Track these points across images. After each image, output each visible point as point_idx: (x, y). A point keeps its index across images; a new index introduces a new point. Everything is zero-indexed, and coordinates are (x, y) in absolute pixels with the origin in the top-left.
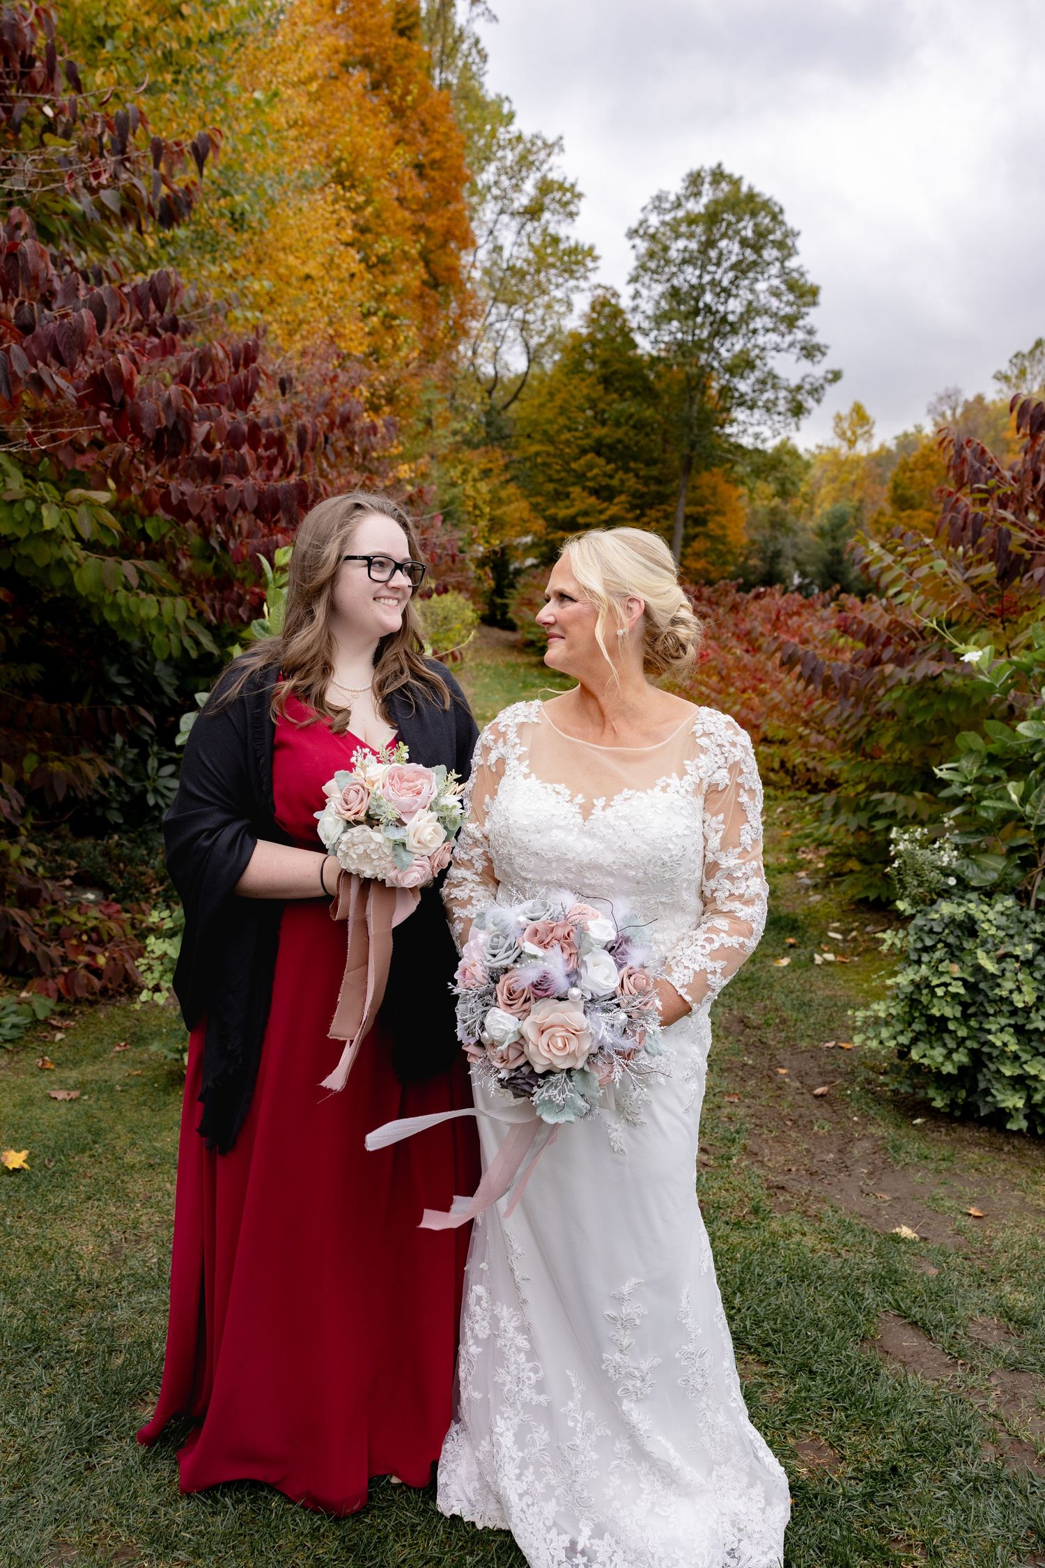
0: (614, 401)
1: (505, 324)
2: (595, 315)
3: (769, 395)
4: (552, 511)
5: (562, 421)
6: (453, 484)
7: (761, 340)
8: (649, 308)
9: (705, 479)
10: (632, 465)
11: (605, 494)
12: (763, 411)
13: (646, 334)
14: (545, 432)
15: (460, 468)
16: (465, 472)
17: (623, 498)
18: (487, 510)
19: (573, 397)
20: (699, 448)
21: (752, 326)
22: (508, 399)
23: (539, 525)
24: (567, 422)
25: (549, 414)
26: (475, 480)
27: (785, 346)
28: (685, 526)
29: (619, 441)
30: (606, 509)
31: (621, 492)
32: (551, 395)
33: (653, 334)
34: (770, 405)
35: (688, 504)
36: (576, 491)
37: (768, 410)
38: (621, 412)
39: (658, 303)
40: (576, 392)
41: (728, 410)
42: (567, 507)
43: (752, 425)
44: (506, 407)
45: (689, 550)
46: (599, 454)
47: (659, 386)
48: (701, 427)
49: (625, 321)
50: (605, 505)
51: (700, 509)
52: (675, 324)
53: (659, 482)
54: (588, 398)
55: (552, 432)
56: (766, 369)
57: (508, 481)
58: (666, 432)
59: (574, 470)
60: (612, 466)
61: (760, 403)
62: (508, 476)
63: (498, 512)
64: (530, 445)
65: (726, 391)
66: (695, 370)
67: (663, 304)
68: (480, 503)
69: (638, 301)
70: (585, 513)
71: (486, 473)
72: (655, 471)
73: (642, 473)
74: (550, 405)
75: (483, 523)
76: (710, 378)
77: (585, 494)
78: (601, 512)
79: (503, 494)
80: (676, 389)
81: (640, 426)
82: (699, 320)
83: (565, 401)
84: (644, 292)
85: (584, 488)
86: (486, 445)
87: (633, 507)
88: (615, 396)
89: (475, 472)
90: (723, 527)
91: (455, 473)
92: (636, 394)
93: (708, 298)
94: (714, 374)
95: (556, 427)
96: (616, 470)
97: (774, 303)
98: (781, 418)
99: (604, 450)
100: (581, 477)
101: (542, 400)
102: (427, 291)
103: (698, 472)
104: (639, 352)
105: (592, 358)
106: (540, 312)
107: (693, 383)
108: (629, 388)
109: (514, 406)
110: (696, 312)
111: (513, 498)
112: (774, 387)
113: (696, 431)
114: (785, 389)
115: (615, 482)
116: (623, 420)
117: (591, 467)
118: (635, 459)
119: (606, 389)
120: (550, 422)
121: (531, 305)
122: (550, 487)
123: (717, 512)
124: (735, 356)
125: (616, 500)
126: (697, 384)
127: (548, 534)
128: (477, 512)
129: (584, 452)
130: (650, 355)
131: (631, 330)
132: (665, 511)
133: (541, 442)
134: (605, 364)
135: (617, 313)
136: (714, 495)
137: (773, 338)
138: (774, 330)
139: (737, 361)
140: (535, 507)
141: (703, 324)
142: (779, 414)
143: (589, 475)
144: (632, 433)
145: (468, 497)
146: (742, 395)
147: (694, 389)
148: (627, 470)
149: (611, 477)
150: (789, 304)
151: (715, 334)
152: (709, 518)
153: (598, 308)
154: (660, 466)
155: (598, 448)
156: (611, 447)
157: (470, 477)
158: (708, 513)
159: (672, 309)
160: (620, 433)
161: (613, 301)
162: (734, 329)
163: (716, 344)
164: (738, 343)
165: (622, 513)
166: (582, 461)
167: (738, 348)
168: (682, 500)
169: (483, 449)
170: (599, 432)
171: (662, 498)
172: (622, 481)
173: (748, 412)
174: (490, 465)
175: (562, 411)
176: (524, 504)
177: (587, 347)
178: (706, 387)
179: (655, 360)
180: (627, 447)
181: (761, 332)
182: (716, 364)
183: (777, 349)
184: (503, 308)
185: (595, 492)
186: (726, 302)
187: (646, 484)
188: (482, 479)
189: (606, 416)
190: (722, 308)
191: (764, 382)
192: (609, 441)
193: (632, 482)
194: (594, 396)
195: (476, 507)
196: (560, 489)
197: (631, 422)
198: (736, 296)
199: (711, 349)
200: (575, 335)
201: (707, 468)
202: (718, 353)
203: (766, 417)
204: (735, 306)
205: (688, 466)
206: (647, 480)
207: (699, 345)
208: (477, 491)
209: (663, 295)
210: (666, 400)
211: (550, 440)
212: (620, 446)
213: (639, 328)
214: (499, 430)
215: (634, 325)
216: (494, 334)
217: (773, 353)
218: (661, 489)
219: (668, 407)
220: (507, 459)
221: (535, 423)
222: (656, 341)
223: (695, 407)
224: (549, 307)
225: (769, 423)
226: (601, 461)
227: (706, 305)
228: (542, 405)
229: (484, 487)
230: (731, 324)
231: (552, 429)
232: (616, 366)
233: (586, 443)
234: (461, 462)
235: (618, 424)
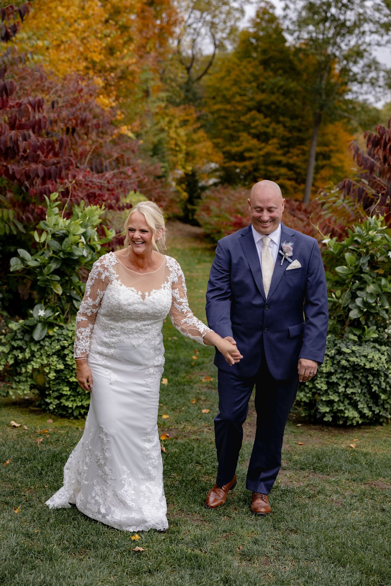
0: (270, 77)
1: (200, 24)
2: (258, 20)
3: (373, 74)
4: (228, 148)
5: (235, 89)
6: (162, 130)
7: (368, 39)
8: (293, 16)
9: (330, 128)
10: (281, 119)
11: (263, 137)
12: (369, 85)
13: (292, 34)
14: (224, 96)
15: (167, 119)
16: (170, 122)
17: (275, 141)
18: (184, 147)
19: (243, 74)
20: (325, 109)
21: (362, 29)
22: (200, 73)
23: (219, 157)
24: (238, 90)
25: (226, 84)
26: (176, 127)
27: (383, 42)
28: (317, 160)
29: (273, 103)
30: (264, 147)
31: (273, 137)
32: (229, 72)
33: (296, 34)
34: (374, 81)
35: (319, 145)
36: (244, 135)
37: (373, 84)
38: (275, 84)
39: (300, 13)
40: (245, 71)
41: (346, 84)
42: (238, 146)
43: (361, 94)
44: (199, 78)
45: (318, 176)
46: (259, 111)
47: (300, 67)
48: (328, 95)
49: (278, 24)
50: (263, 145)
51: (326, 149)
52: (311, 28)
53: (300, 130)
54: (253, 75)
55: (228, 96)
56: (371, 57)
57: (199, 128)
58: (304, 97)
59: (243, 122)
60: (268, 120)
61: (367, 80)
62: (199, 125)
63: (191, 149)
64: (215, 104)
65: (345, 71)
66: (323, 58)
67: (304, 14)
68: (179, 143)
69: (288, 11)
70: (249, 150)
71: (185, 123)
72: (296, 123)
73: (288, 124)
74: (227, 78)
75: (181, 156)
76: (334, 62)
77: (250, 138)
78: (260, 149)
79: (195, 137)
80: (311, 69)
81: (286, 93)
82: (327, 24)
83: (238, 76)
84: (292, 6)
85: (249, 134)
86: (185, 104)
87: (282, 147)
88: (271, 73)
89: (176, 122)
90: (341, 161)
91: (163, 123)
92: (285, 72)
93: (333, 10)
94: (337, 60)
95: (231, 93)
96: (270, 123)
97: (377, 15)
98: (381, 90)
99: (263, 109)
100: (247, 127)
101: (222, 74)
102: (147, 8)
103: (325, 124)
104: (287, 44)
105: (256, 49)
106: (223, 16)
107: (323, 66)
108: (280, 68)
109: (205, 78)
110: (325, 19)
111: (202, 139)
112: (376, 69)
113: (324, 97)
114: (384, 71)
115: (270, 130)
116: (276, 90)
117: (254, 119)
118: (283, 115)
119: (265, 69)
120: (227, 89)
121: (217, 12)
122: (226, 132)
123: (338, 151)
124: (350, 50)
125: (271, 142)
126: (326, 66)
127: (225, 163)
128: (177, 148)
129: (250, 109)
130: (294, 46)
131: (282, 30)
132: (302, 150)
133: (221, 102)
134: (264, 52)
135: (273, 19)
136: (335, 139)
137: (376, 37)
138: (376, 32)
139: (351, 53)
140: (216, 145)
141: (330, 28)
142: (380, 87)
143: (253, 125)
144: (281, 98)
145: (172, 138)
146: (355, 75)
147: (323, 69)
148: (278, 122)
149: (267, 127)
150: (386, 16)
151: (337, 34)
152: (332, 154)
153: (261, 15)
154: (300, 120)
155: (259, 108)
156: (268, 107)
157: (173, 125)
158: (331, 151)
159: (308, 18)
160: (273, 98)
161: (271, 11)
162: (350, 31)
163: (338, 40)
164: (353, 41)
165: (274, 151)
166: (248, 116)
167: (353, 43)
168: (315, 143)
169: (182, 107)
170: (260, 97)
171: (302, 141)
172: (274, 130)
173: (359, 86)
174: (187, 118)
175: (236, 82)
176: (209, 144)
177: (253, 41)
178: (330, 70)
179: (298, 50)
180: (278, 107)
181: (368, 33)
182: (337, 53)
183: (379, 44)
184: (198, 14)
185: (257, 136)
186: (345, 13)
187: (290, 131)
188: (181, 126)
189: (264, 87)
190: (342, 17)
191: (369, 66)
192: (266, 103)
193: (281, 130)
194: (257, 73)
195: (176, 145)
196: (234, 134)
197: (281, 91)
198: (352, 9)
199: (335, 44)
200: (245, 33)
201: (332, 122)
202: (340, 47)
203: (371, 89)
204: (351, 16)
205: (318, 121)
206: (291, 130)
207: (327, 42)
208: (178, 135)
209: (304, 8)
210: (305, 77)
211: (227, 100)
212: (273, 107)
213: (288, 29)
214: (194, 94)
215: (284, 27)
216: (192, 31)
217: (376, 47)
218: (301, 135)
219: (306, 81)
220: (198, 114)
221: (218, 90)
222: (298, 38)
223: (324, 82)
224: (229, 13)
225: (373, 93)
226: (261, 116)
227: (332, 15)
228: (222, 79)
229: (182, 132)
230: (348, 28)
231: (228, 94)
232: (272, 54)
233: (251, 104)
234: (167, 115)
235: (272, 92)
